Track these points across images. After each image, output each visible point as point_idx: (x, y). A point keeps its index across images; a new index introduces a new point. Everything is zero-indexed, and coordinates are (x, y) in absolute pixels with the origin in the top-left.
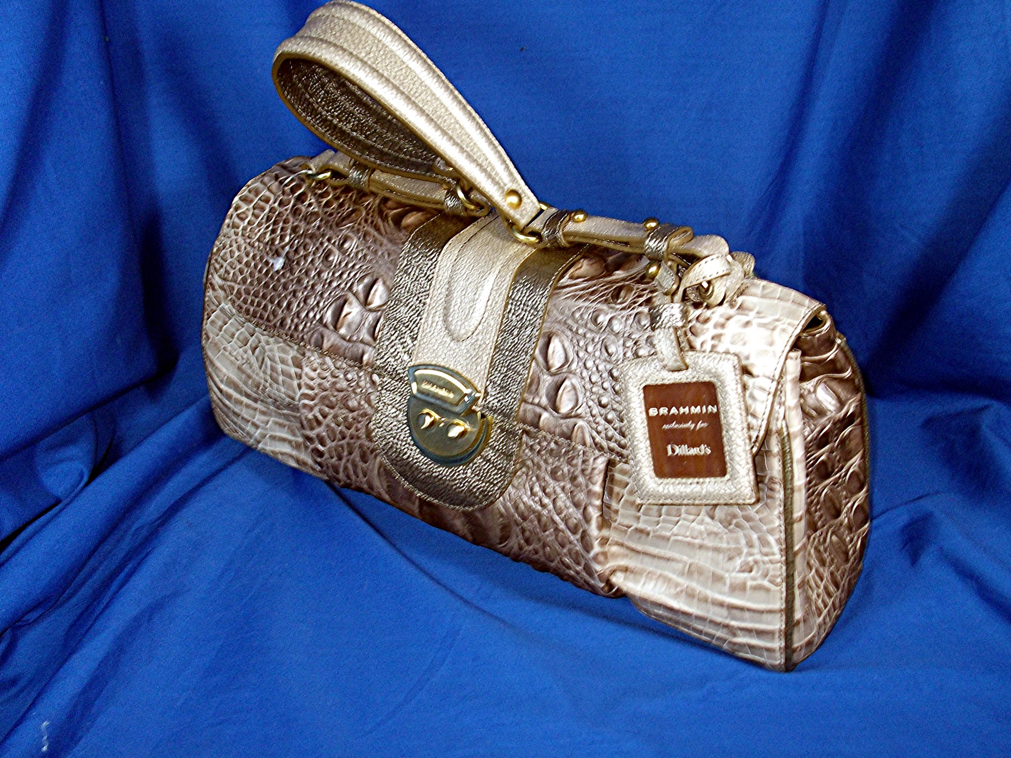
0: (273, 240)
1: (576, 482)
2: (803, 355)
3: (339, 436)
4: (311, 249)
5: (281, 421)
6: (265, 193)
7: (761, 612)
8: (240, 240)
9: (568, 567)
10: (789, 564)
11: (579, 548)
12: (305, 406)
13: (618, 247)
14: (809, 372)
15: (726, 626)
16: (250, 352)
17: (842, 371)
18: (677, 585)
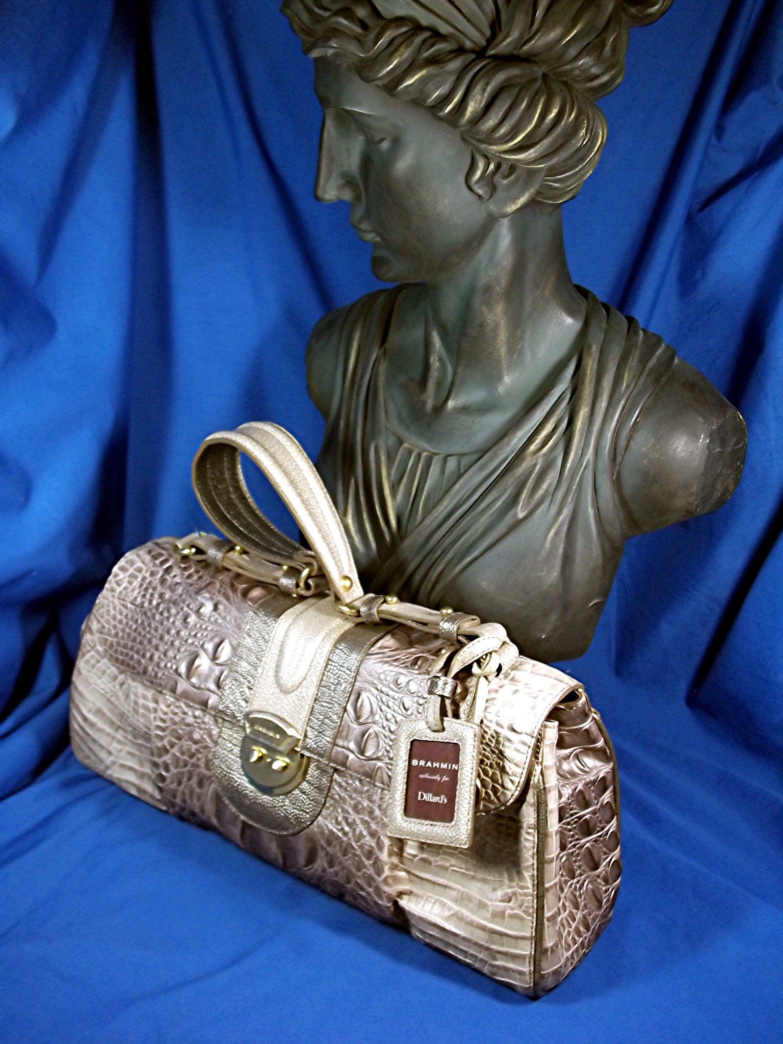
0: (143, 603)
1: (373, 816)
2: (561, 724)
3: (181, 764)
4: (173, 611)
5: (134, 751)
6: (139, 564)
7: (517, 938)
8: (116, 601)
9: (362, 889)
10: (540, 897)
11: (371, 871)
12: (157, 735)
13: (419, 627)
14: (567, 740)
15: (488, 949)
16: (118, 687)
17: (595, 742)
18: (450, 909)
